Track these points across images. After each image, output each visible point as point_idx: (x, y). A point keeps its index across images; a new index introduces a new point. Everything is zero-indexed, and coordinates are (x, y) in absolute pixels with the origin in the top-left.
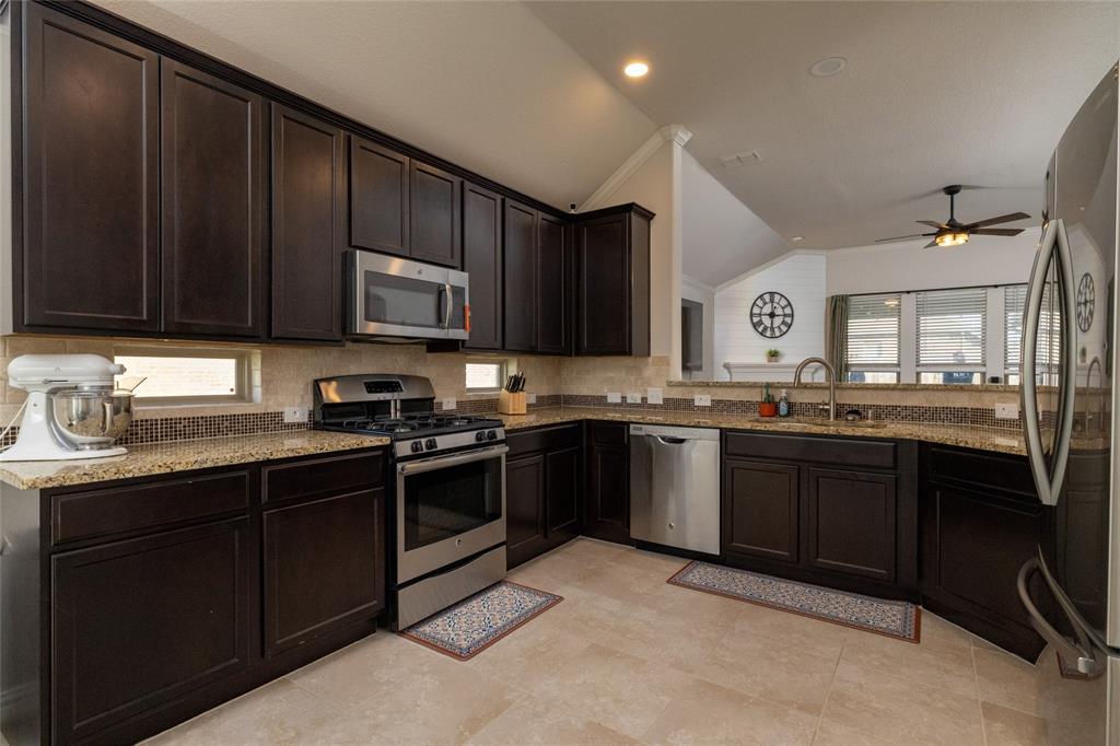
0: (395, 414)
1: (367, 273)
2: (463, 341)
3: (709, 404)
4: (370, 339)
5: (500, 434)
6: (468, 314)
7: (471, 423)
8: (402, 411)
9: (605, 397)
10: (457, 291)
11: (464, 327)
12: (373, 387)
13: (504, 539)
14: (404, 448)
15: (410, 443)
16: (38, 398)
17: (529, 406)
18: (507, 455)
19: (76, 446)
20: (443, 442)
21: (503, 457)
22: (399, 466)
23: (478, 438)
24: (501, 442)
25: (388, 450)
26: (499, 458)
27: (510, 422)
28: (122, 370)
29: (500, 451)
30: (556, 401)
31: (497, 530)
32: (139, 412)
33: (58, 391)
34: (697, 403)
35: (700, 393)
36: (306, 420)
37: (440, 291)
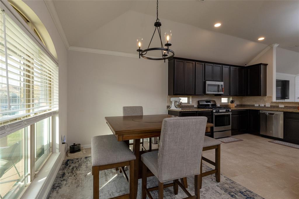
0: (210, 106)
1: (208, 84)
2: (222, 94)
3: (283, 107)
4: (208, 94)
5: (230, 110)
6: (224, 89)
7: (224, 108)
8: (212, 106)
9: (254, 105)
10: (222, 85)
11: (223, 92)
12: (207, 102)
13: (231, 129)
14: (214, 111)
15: (215, 110)
16: (173, 103)
17: (235, 106)
18: (231, 114)
19: (177, 108)
20: (220, 111)
21: (231, 115)
22: (214, 114)
23: (226, 111)
24: (230, 112)
25: (212, 111)
26: (230, 115)
27: (232, 109)
28: (181, 99)
29: (231, 113)
30: (241, 106)
31: (230, 127)
32: (183, 105)
33: (176, 102)
34: (280, 107)
35: (280, 104)
36: (197, 107)
37: (218, 86)
